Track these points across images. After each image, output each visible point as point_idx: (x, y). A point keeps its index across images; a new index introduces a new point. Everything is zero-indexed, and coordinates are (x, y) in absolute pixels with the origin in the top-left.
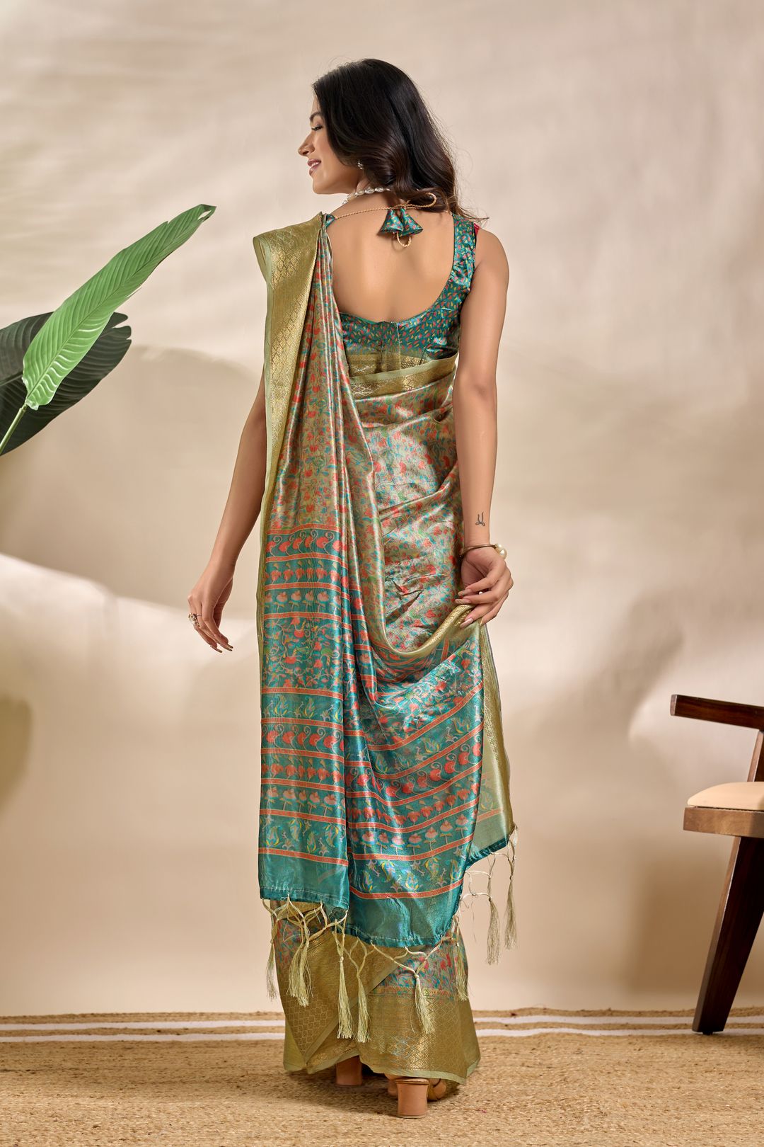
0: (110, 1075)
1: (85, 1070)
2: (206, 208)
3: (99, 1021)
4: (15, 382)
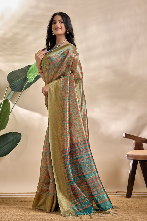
4: (26, 77)
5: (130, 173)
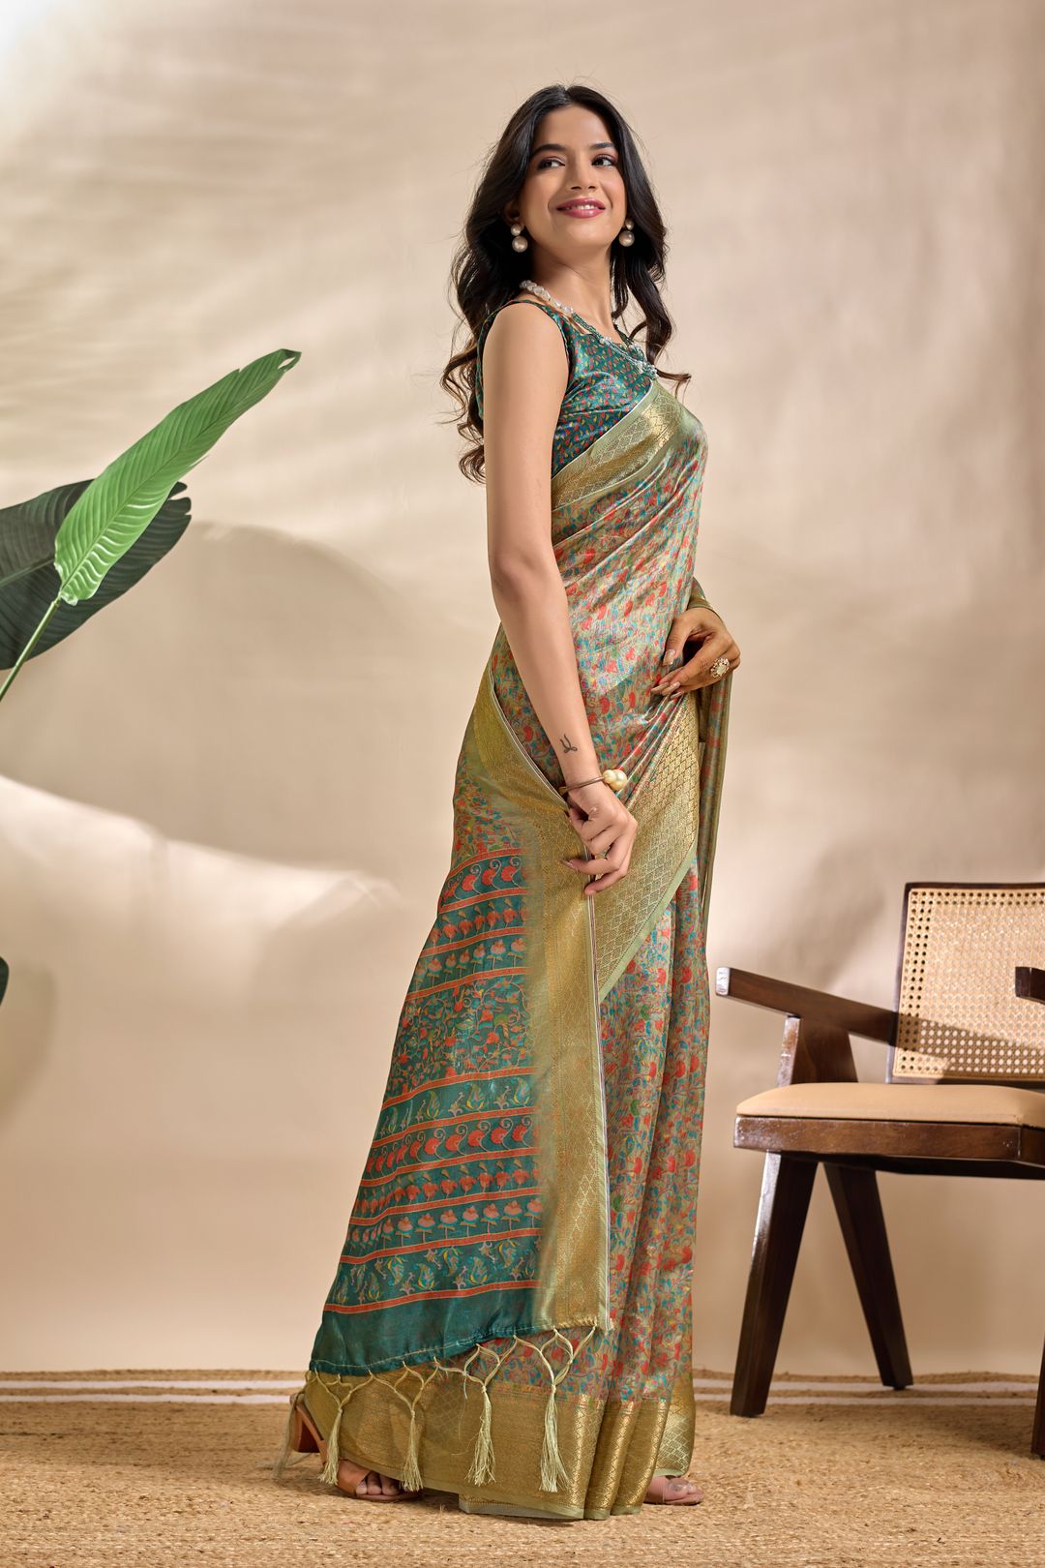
0: (157, 1440)
1: (125, 1434)
2: (289, 354)
3: (137, 1379)
4: (46, 568)
5: (759, 1243)
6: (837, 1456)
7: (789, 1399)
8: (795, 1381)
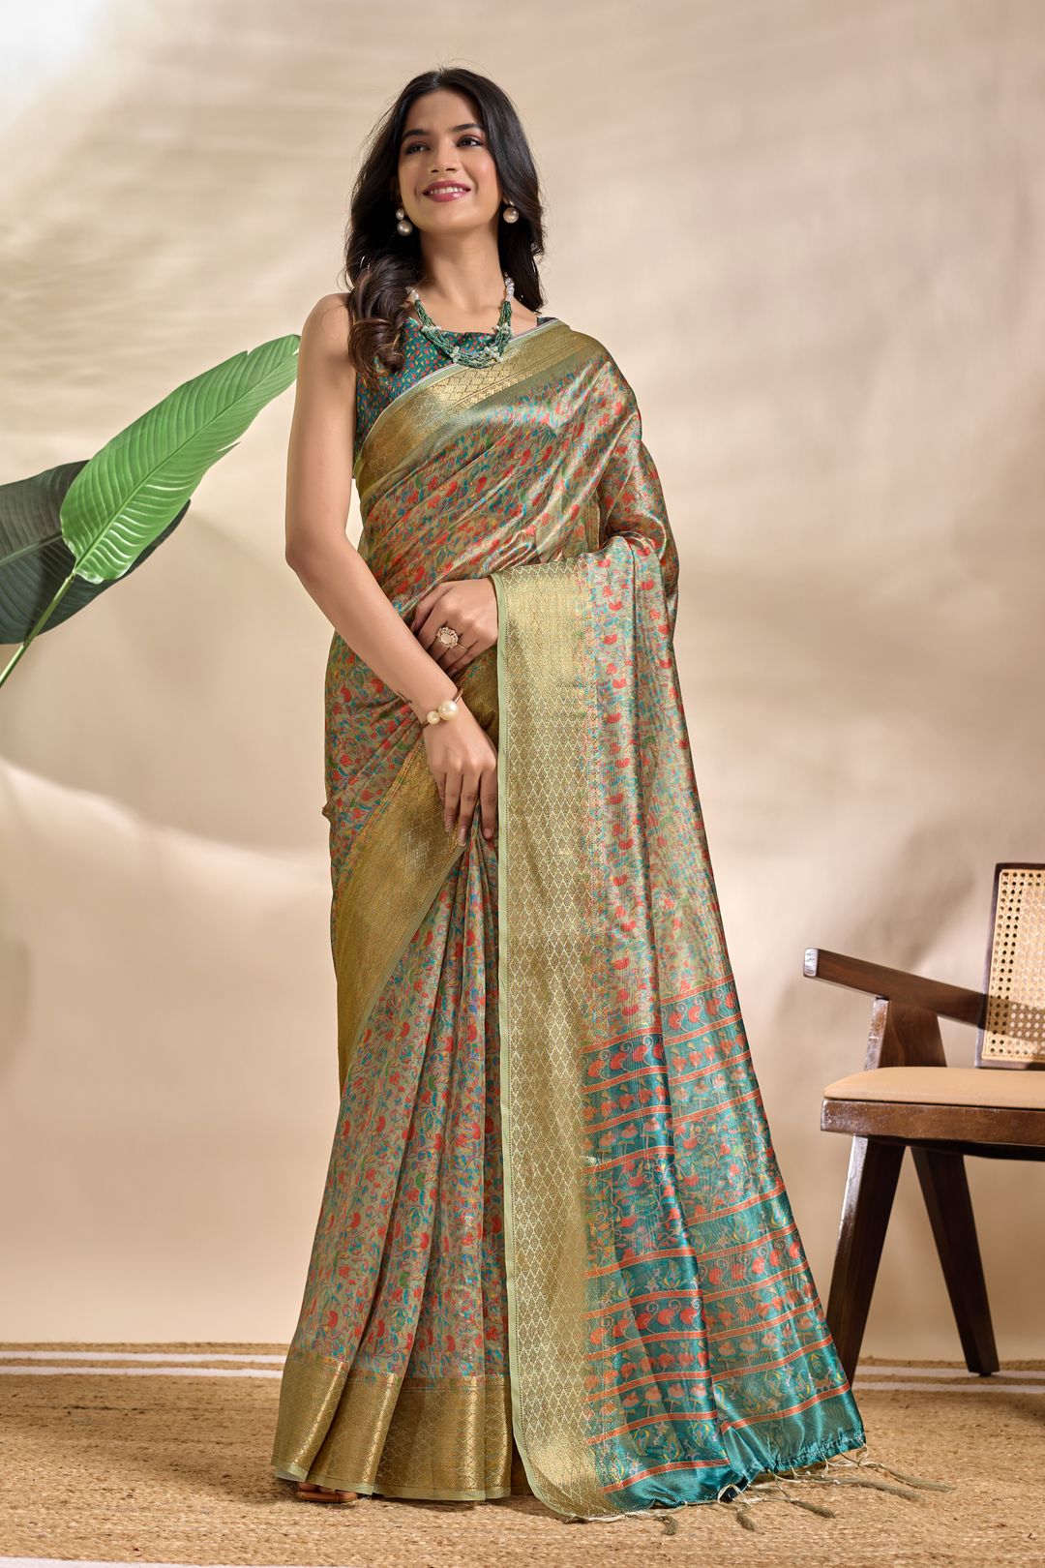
0: (238, 1417)
1: (206, 1410)
3: (217, 1353)
4: (54, 544)
5: (845, 1227)
6: (924, 1446)
7: (873, 1384)
8: (880, 1365)
